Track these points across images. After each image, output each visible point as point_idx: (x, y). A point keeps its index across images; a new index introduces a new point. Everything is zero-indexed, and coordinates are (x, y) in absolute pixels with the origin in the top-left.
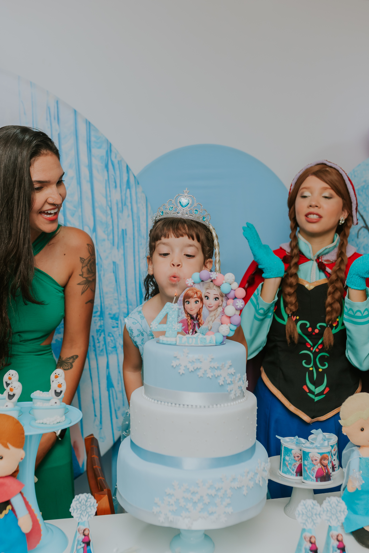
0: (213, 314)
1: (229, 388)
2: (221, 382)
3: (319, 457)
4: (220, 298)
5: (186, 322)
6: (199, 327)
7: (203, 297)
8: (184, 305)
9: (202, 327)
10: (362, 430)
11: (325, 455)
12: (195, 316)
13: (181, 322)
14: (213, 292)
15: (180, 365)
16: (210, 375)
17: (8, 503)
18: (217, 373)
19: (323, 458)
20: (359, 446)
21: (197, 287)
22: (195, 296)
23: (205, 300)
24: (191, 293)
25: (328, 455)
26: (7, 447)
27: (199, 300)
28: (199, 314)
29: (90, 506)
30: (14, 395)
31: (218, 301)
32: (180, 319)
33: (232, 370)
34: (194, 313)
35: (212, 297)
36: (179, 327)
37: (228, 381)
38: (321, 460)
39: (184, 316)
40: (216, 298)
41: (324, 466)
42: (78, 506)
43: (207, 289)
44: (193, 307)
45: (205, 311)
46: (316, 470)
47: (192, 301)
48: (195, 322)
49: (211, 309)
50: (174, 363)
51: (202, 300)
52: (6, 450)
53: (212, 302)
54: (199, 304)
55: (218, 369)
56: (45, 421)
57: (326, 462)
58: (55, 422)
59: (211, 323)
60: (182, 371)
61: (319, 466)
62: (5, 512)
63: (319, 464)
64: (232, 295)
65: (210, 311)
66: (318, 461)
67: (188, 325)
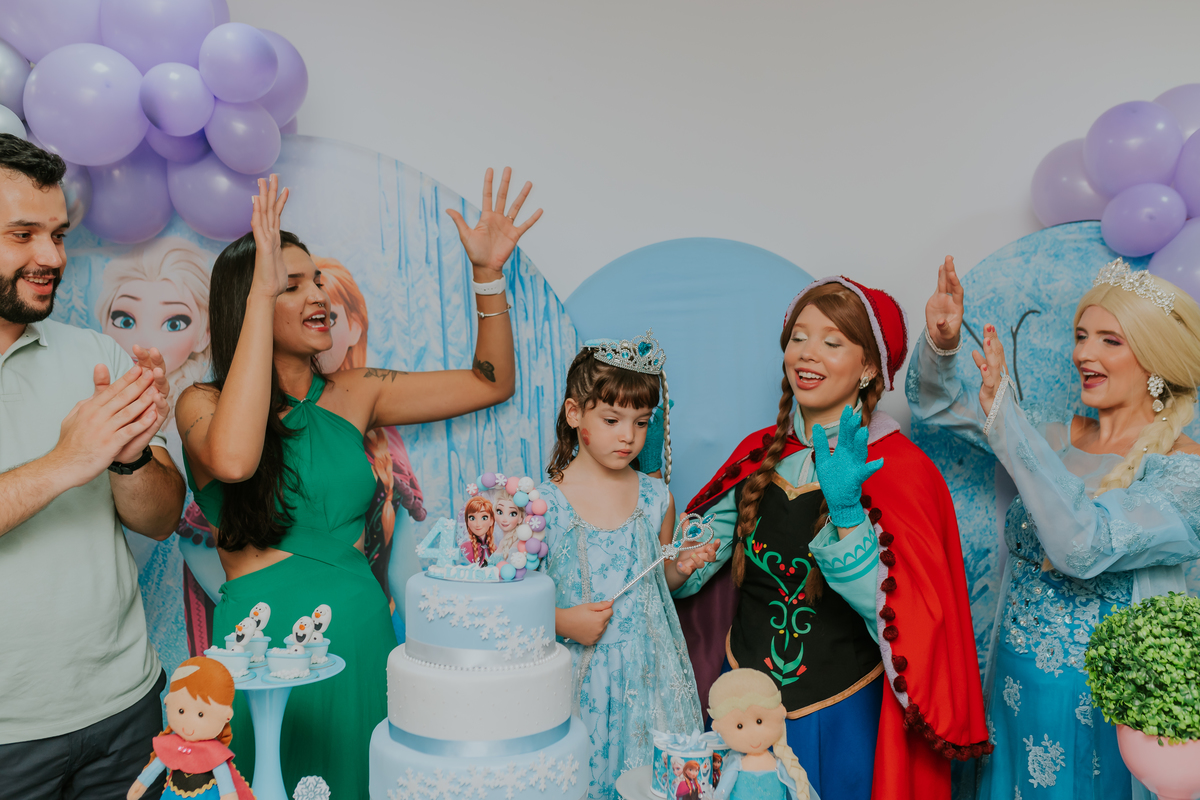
0: (509, 535)
1: (500, 644)
2: (485, 635)
3: (682, 764)
4: (519, 514)
5: (470, 547)
6: (490, 554)
7: (494, 510)
8: (467, 521)
9: (495, 554)
10: (740, 727)
11: (693, 762)
12: (483, 538)
13: (464, 546)
14: (508, 506)
15: (429, 608)
16: (467, 624)
17: (210, 775)
18: (478, 621)
19: (689, 766)
20: (745, 754)
21: (484, 496)
22: (483, 509)
23: (496, 515)
24: (476, 504)
25: (699, 762)
26: (207, 702)
27: (489, 515)
28: (488, 535)
29: (320, 794)
30: (243, 636)
31: (515, 518)
32: (460, 542)
33: (505, 620)
34: (481, 534)
35: (507, 511)
36: (455, 553)
37: (499, 634)
38: (685, 769)
39: (468, 538)
40: (513, 513)
41: (690, 779)
42: (304, 791)
43: (499, 499)
44: (480, 525)
45: (497, 532)
46: (678, 784)
47: (478, 516)
48: (483, 547)
49: (506, 529)
50: (422, 605)
51: (492, 515)
52: (207, 705)
53: (506, 518)
54: (489, 521)
55: (480, 615)
56: (279, 674)
57: (693, 773)
58: (292, 676)
59: (507, 548)
60: (431, 617)
61: (681, 779)
62: (205, 787)
63: (682, 776)
65: (506, 532)
66: (681, 770)
67: (474, 552)
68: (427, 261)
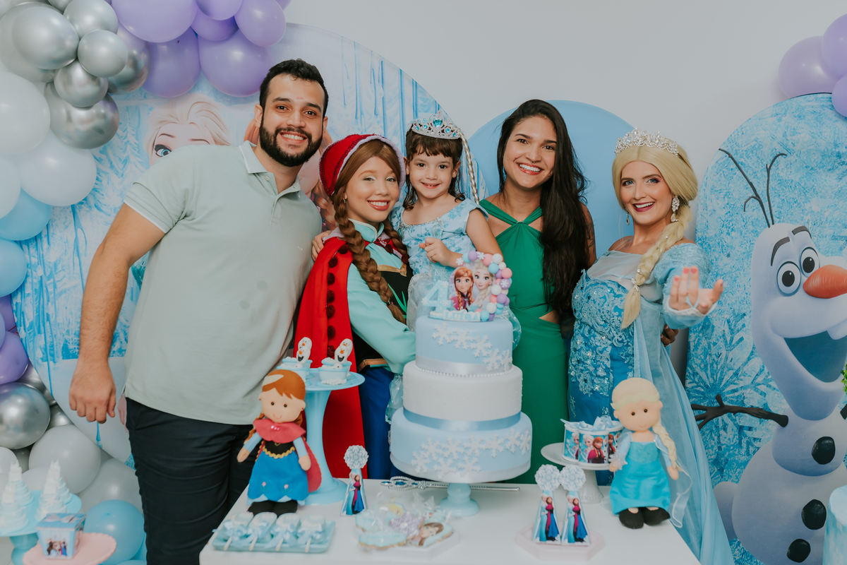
0: (483, 292)
1: (485, 360)
2: (477, 354)
3: (592, 439)
4: (490, 278)
5: (457, 300)
6: (470, 304)
7: (473, 276)
8: (455, 283)
9: (472, 304)
10: (633, 414)
11: (599, 438)
12: (465, 294)
13: (453, 299)
14: (483, 272)
15: (439, 337)
16: (466, 347)
17: (291, 444)
18: (473, 345)
19: (597, 440)
20: (633, 432)
21: (467, 266)
22: (466, 275)
23: (475, 278)
24: (461, 272)
26: (290, 397)
27: (470, 279)
28: (469, 292)
29: (362, 457)
30: (303, 357)
31: (488, 281)
32: (451, 297)
33: (489, 345)
34: (465, 291)
35: (482, 276)
37: (485, 354)
38: (594, 442)
39: (455, 294)
40: (486, 278)
41: (597, 448)
42: (351, 455)
43: (477, 268)
44: (464, 285)
45: (475, 290)
46: (589, 451)
47: (463, 279)
48: (466, 300)
49: (481, 288)
50: (435, 335)
51: (472, 279)
52: (289, 399)
53: (482, 281)
54: (470, 282)
55: (474, 341)
56: (328, 382)
57: (599, 445)
58: (337, 383)
59: (481, 301)
60: (441, 342)
61: (591, 448)
62: (288, 452)
63: (592, 446)
64: (498, 275)
65: (481, 290)
66: (591, 442)
67: (459, 303)
68: (376, 114)
